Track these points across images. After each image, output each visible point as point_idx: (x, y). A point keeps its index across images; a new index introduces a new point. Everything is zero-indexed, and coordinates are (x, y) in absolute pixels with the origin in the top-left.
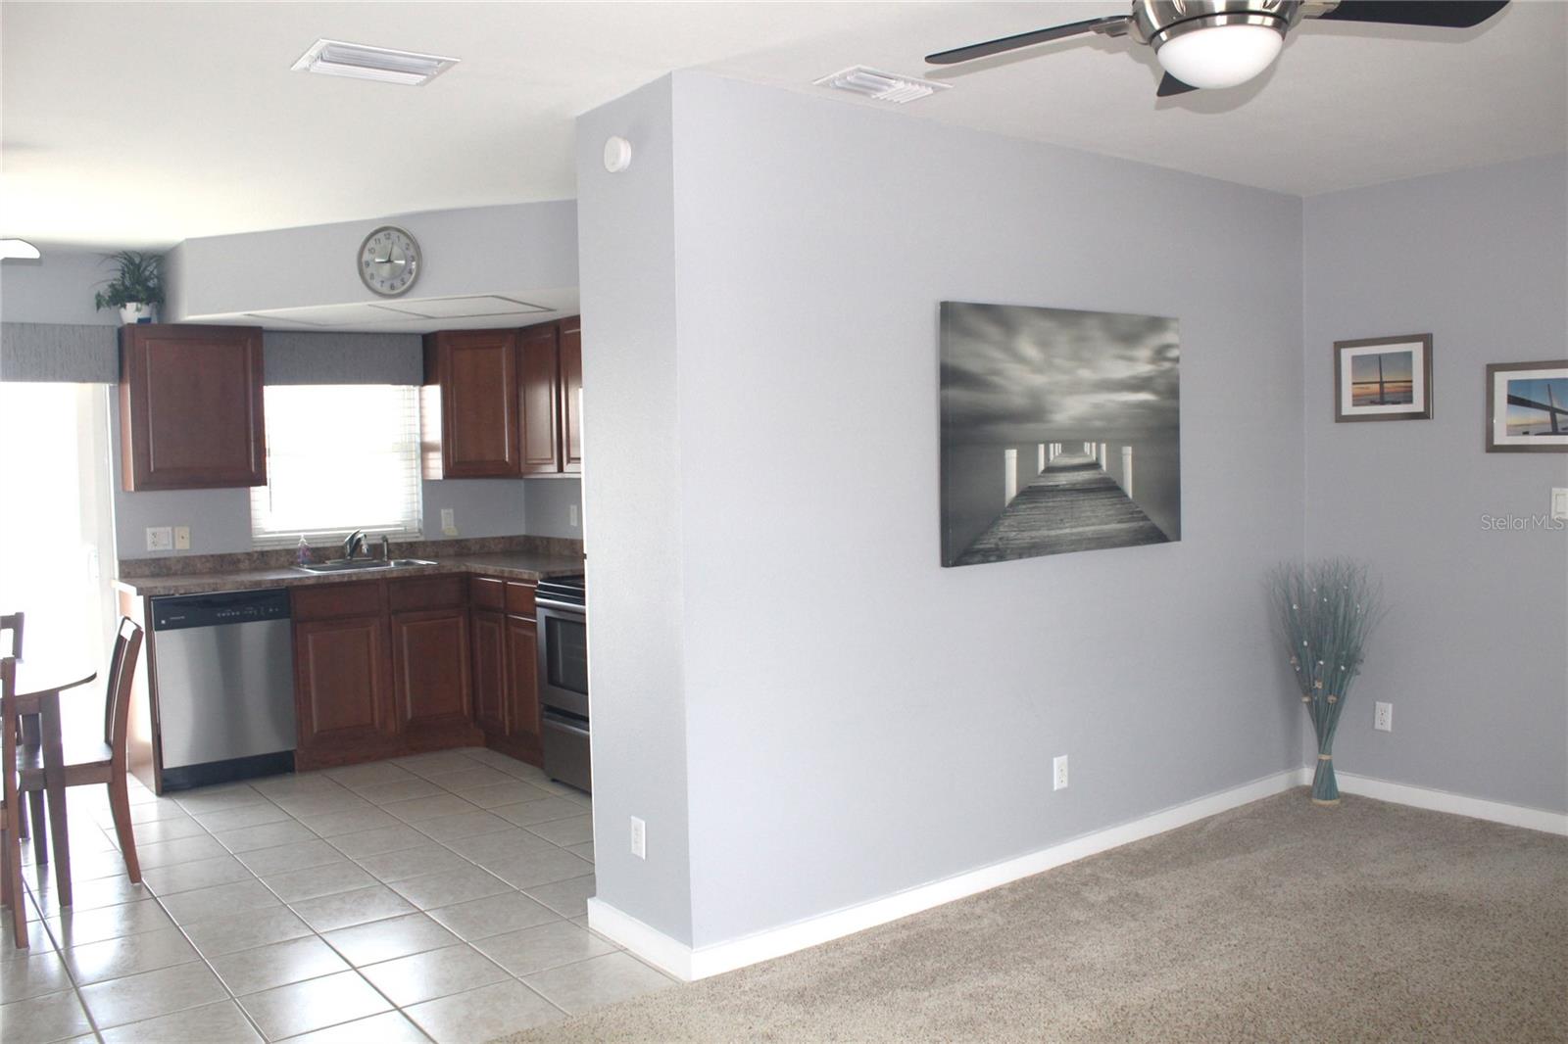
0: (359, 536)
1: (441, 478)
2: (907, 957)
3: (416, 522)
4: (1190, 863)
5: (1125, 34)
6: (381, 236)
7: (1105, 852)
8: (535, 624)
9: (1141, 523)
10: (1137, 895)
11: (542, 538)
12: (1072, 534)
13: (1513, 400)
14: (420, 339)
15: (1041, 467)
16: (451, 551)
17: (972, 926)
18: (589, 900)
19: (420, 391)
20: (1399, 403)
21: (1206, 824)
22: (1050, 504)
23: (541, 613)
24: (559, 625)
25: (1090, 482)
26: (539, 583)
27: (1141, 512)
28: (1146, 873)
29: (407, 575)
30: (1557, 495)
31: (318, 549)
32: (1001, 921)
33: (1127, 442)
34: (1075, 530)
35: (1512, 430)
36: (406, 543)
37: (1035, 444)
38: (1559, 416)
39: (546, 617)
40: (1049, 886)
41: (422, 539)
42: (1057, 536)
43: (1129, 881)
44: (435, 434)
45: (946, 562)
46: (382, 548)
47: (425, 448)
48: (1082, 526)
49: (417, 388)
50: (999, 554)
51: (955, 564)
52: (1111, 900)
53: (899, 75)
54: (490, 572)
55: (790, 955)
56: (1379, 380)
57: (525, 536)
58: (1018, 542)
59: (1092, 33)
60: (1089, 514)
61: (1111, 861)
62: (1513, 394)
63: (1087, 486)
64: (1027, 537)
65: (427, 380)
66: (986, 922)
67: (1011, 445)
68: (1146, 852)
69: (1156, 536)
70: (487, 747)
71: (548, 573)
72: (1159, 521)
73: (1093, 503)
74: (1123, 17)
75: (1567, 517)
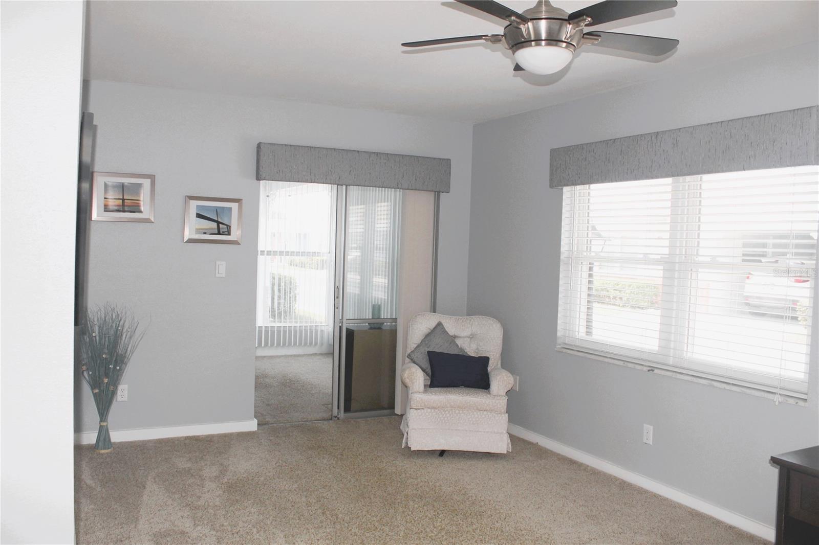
13: (199, 216)
20: (134, 212)
30: (219, 265)
35: (198, 231)
38: (221, 226)
56: (122, 198)
62: (198, 213)
75: (224, 275)
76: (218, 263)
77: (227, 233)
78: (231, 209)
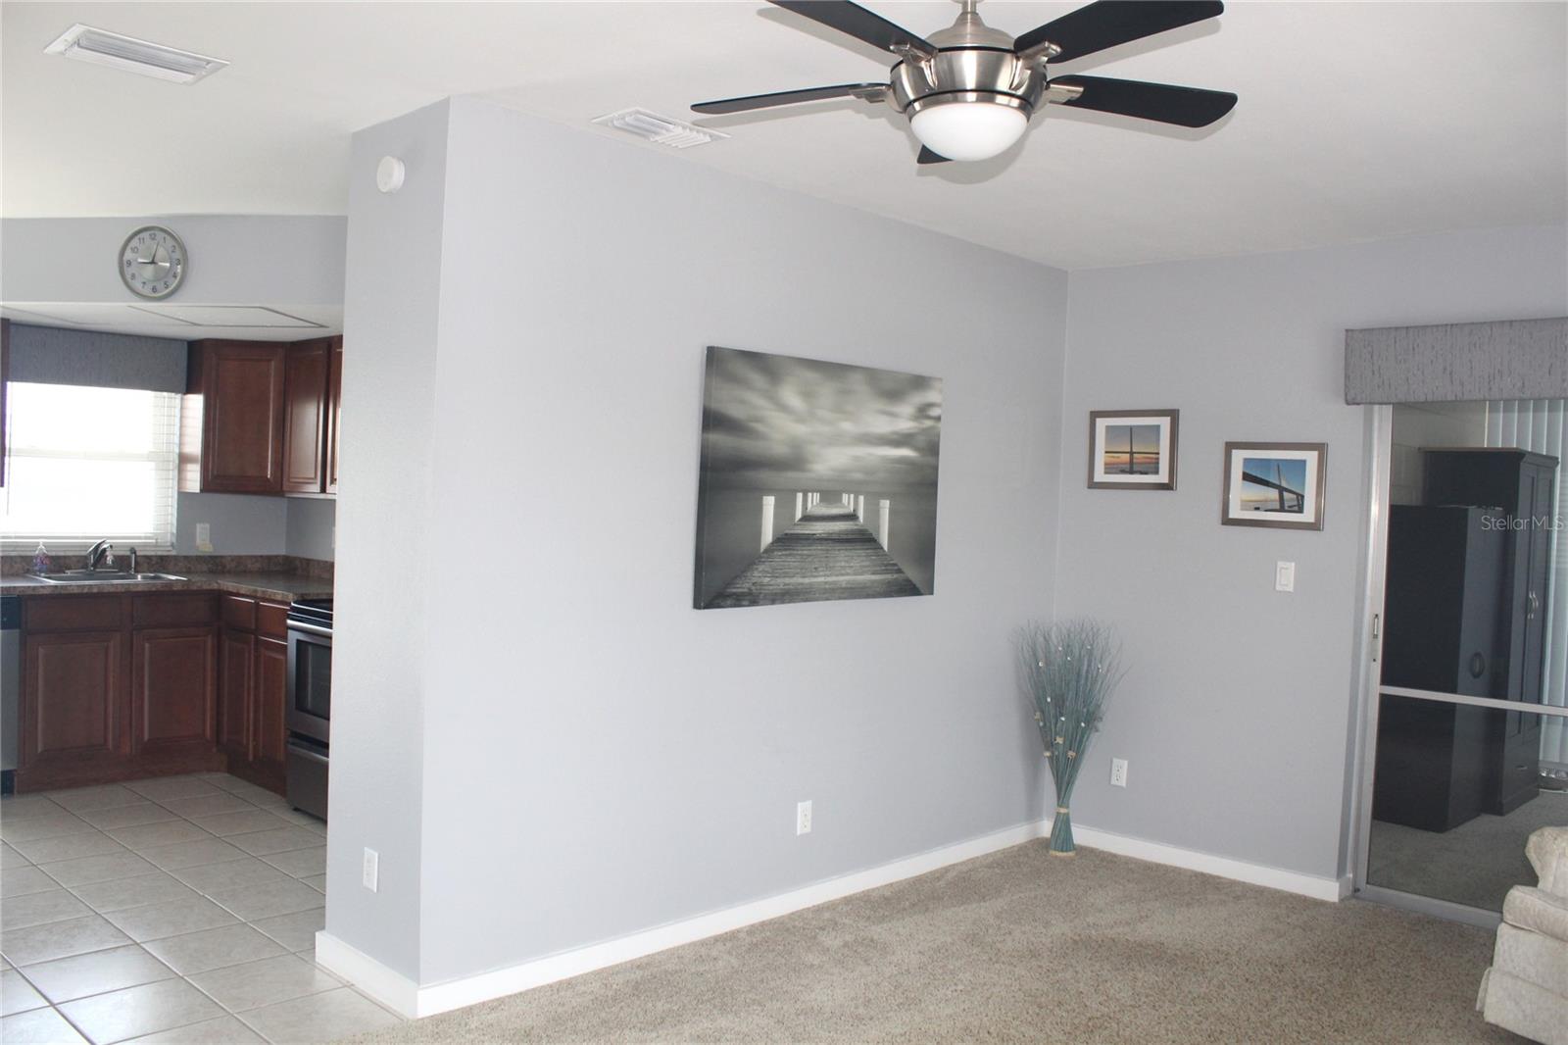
0: (105, 546)
1: (198, 491)
2: (639, 997)
3: (169, 535)
4: (927, 910)
5: (883, 101)
6: (146, 235)
7: (845, 898)
8: (286, 646)
9: (895, 576)
10: (872, 940)
11: (302, 560)
12: (826, 583)
13: (1247, 477)
14: (186, 343)
15: (799, 515)
16: (205, 568)
17: (707, 968)
18: (317, 934)
19: (182, 399)
20: (1146, 473)
21: (946, 872)
22: (805, 552)
23: (293, 636)
24: (310, 648)
25: (846, 532)
26: (293, 604)
27: (895, 565)
28: (883, 919)
29: (154, 589)
30: (1282, 569)
31: (59, 557)
32: (734, 962)
33: (884, 496)
34: (829, 579)
35: (1245, 505)
36: (156, 556)
37: (794, 492)
38: (1286, 495)
39: (298, 641)
40: (788, 930)
41: (174, 553)
42: (810, 584)
43: (866, 927)
44: (194, 445)
45: (697, 605)
46: (129, 560)
47: (184, 459)
48: (837, 575)
49: (179, 396)
50: (752, 599)
51: (708, 606)
52: (846, 945)
53: (677, 121)
54: (242, 592)
55: (521, 994)
56: (1129, 450)
57: (284, 556)
58: (771, 588)
59: (852, 97)
60: (843, 564)
61: (850, 906)
62: (1247, 471)
63: (845, 537)
64: (781, 583)
65: (190, 388)
66: (721, 963)
67: (769, 491)
68: (886, 899)
69: (909, 589)
70: (228, 772)
71: (302, 595)
72: (912, 573)
73: (847, 553)
74: (882, 85)
75: (1290, 588)
76: (1280, 564)
77: (1296, 508)
78: (1304, 462)
